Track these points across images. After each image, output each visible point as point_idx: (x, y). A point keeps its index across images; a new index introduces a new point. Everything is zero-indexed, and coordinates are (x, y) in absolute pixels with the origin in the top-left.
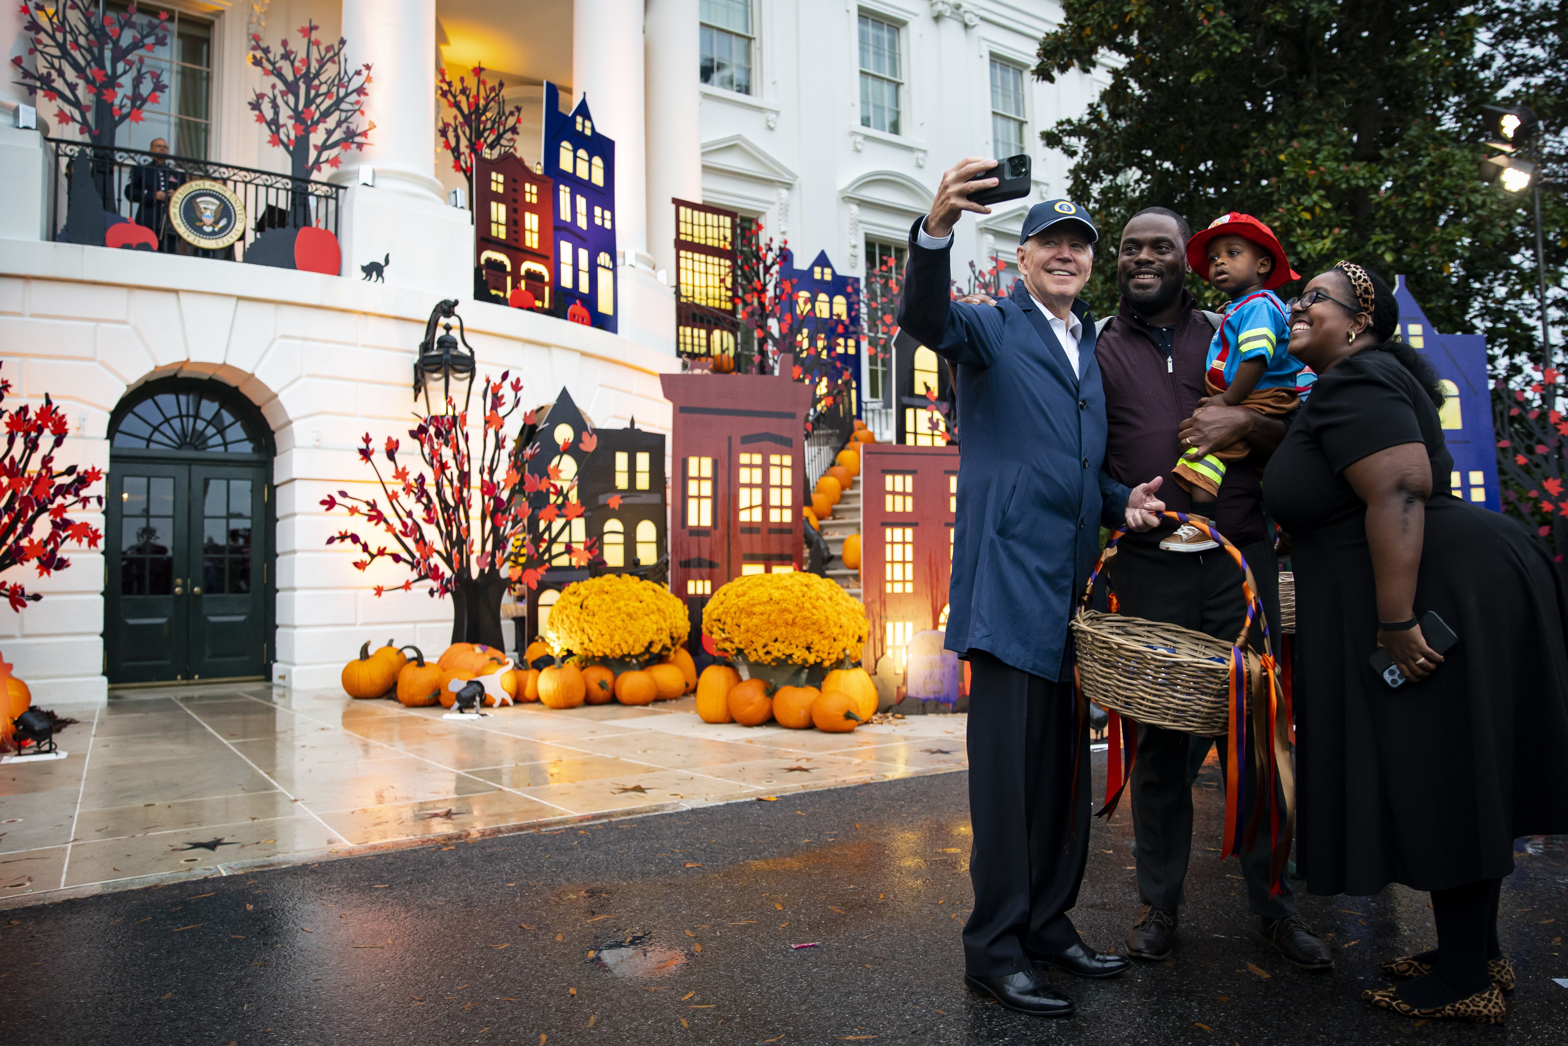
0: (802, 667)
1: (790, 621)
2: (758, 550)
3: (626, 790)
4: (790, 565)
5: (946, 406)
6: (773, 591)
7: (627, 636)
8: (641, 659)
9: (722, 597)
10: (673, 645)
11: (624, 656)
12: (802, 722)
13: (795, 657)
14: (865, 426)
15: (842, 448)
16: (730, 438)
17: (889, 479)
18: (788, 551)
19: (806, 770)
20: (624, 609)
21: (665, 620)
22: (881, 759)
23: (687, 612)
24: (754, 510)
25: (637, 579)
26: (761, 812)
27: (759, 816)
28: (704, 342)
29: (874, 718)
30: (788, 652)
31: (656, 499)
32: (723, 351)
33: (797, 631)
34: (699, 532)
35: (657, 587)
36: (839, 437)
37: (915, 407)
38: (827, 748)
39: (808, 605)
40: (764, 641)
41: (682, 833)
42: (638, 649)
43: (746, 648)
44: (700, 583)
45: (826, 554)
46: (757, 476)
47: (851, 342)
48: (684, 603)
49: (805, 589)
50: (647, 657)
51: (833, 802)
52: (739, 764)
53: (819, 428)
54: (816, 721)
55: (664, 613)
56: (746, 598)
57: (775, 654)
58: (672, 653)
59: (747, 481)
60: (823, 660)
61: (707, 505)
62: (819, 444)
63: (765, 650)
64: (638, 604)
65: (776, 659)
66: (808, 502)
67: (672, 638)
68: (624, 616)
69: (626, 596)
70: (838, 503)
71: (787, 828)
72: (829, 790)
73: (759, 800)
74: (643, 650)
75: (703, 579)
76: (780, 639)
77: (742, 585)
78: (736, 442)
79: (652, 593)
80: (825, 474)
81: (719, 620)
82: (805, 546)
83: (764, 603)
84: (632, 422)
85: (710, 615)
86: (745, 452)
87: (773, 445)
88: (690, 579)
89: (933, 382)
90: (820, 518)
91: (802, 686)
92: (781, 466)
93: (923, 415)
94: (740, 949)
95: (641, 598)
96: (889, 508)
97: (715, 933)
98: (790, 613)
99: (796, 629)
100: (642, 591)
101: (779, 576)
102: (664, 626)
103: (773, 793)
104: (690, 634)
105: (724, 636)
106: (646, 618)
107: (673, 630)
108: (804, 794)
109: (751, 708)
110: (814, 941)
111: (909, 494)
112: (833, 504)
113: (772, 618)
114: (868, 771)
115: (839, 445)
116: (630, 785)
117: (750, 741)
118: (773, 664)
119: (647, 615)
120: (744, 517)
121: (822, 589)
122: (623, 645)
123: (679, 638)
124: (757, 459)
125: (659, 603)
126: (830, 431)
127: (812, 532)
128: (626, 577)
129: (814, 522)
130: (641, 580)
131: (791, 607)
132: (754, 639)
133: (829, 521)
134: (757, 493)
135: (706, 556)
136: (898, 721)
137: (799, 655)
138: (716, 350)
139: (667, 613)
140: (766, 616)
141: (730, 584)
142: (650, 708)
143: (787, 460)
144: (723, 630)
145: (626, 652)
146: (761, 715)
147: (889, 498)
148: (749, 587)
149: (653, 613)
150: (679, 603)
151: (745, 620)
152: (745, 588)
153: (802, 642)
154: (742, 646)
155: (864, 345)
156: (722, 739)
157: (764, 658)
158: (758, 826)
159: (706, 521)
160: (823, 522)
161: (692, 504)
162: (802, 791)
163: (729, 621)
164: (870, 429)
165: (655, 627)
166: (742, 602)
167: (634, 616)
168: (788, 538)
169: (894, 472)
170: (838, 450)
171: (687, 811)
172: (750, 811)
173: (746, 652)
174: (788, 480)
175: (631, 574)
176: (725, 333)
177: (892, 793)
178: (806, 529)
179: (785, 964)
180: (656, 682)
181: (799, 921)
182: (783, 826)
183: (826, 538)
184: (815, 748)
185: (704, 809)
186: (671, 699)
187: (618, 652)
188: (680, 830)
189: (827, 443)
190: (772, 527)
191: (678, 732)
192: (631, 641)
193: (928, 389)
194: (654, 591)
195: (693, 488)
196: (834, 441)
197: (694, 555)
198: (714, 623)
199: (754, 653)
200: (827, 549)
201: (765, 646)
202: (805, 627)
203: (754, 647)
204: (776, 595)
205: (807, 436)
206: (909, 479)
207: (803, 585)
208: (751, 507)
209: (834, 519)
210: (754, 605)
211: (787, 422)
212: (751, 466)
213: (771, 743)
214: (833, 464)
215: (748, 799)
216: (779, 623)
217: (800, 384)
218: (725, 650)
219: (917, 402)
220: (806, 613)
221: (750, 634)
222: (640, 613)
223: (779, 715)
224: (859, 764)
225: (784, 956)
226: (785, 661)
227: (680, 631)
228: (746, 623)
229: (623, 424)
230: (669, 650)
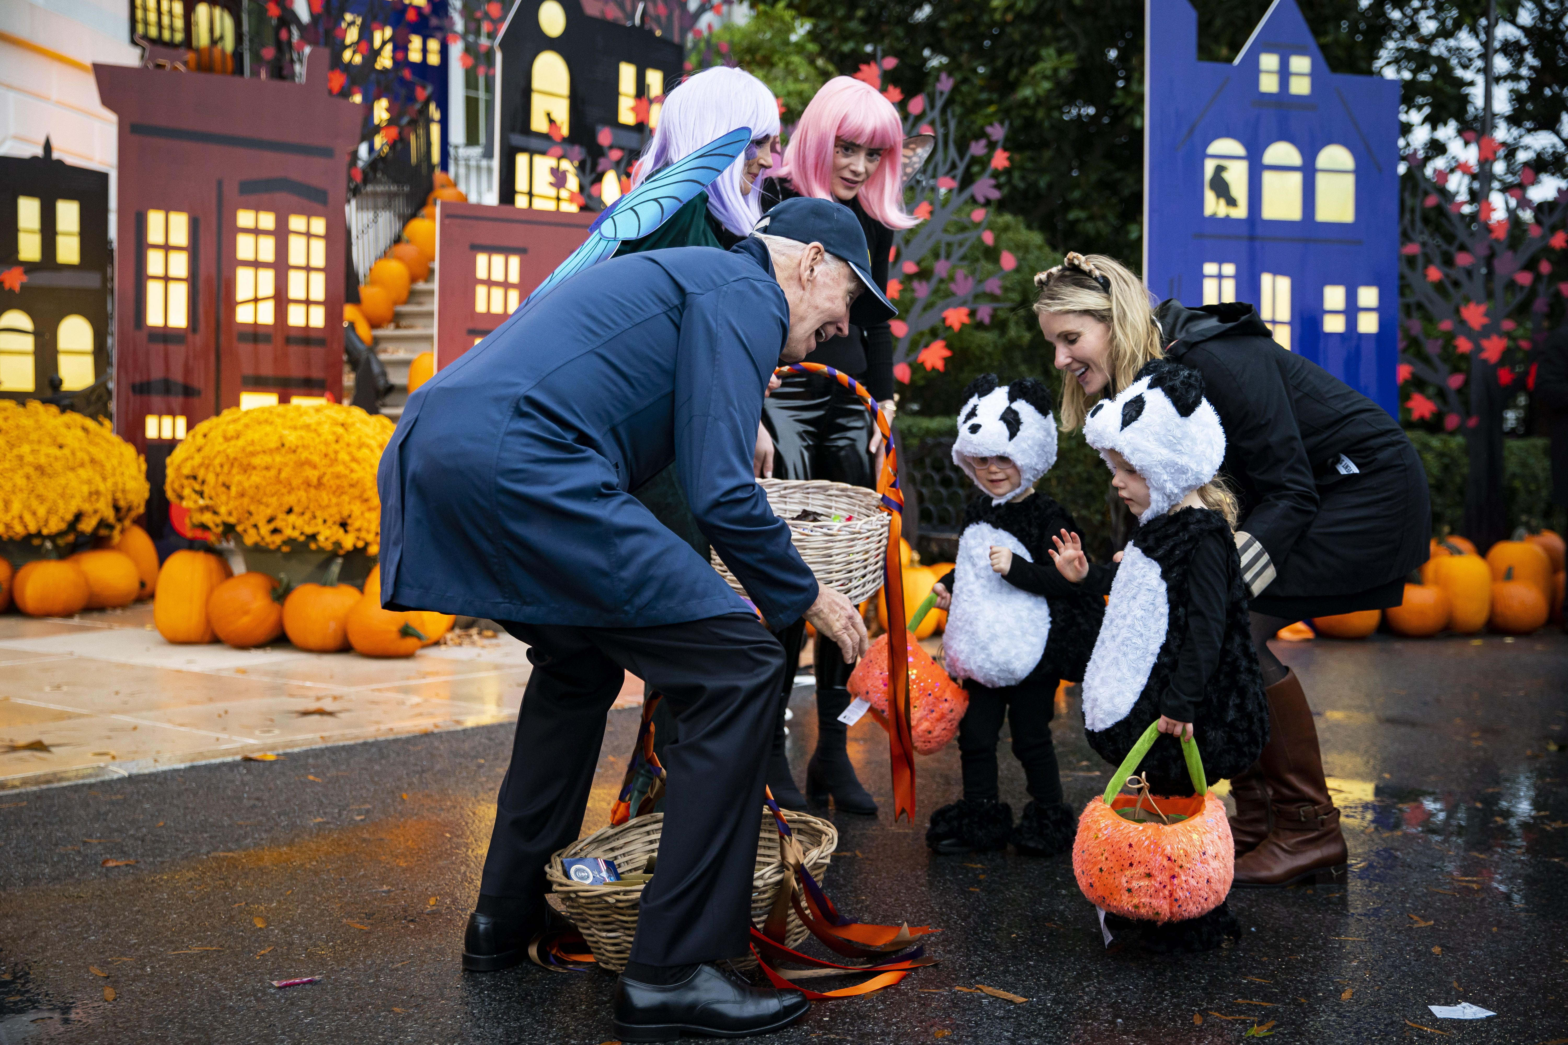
0: (333, 555)
1: (315, 481)
2: (267, 370)
3: (14, 749)
4: (321, 395)
5: (578, 151)
6: (286, 432)
7: (35, 503)
8: (61, 542)
9: (200, 440)
10: (120, 520)
11: (29, 537)
12: (331, 641)
13: (321, 538)
14: (455, 184)
15: (414, 216)
16: (220, 184)
17: (482, 259)
18: (317, 373)
19: (331, 714)
20: (29, 458)
21: (104, 479)
22: (455, 697)
23: (144, 467)
24: (260, 305)
25: (54, 409)
26: (248, 778)
27: (244, 784)
28: (179, 23)
29: (449, 636)
30: (309, 530)
31: (92, 280)
32: (214, 42)
33: (325, 497)
34: (165, 335)
35: (90, 424)
36: (409, 197)
37: (532, 152)
38: (368, 680)
39: (343, 456)
40: (269, 512)
41: (106, 814)
42: (55, 525)
43: (240, 522)
44: (167, 421)
45: (381, 383)
46: (267, 249)
47: (434, 45)
48: (139, 452)
49: (340, 430)
50: (71, 538)
51: (370, 760)
52: (220, 706)
53: (375, 181)
54: (355, 640)
55: (103, 466)
56: (241, 443)
57: (289, 532)
58: (116, 534)
59: (250, 257)
60: (367, 544)
61: (180, 293)
62: (376, 208)
63: (272, 526)
64: (55, 451)
65: (290, 541)
66: (352, 295)
67: (117, 509)
68: (30, 470)
69: (34, 436)
70: (406, 302)
71: (288, 801)
72: (365, 744)
73: (247, 760)
74: (63, 526)
75: (173, 413)
76: (296, 509)
77: (234, 421)
78: (231, 191)
79: (80, 433)
80: (386, 255)
81: (195, 478)
82: (347, 368)
83: (272, 451)
84: (48, 147)
85: (179, 468)
86: (247, 207)
87: (293, 199)
88: (151, 413)
89: (562, 113)
90: (374, 325)
91: (332, 585)
92: (308, 235)
93: (544, 164)
94: (183, 992)
95: (60, 440)
96: (481, 307)
97: (143, 968)
98: (315, 467)
99: (324, 494)
100: (63, 430)
101: (298, 408)
102: (102, 487)
103: (272, 749)
104: (149, 503)
105: (201, 502)
106: (71, 475)
107: (119, 495)
108: (322, 751)
109: (245, 620)
110: (312, 973)
111: (513, 286)
112: (396, 303)
113: (283, 475)
114: (431, 715)
115: (408, 211)
116: (22, 741)
117: (243, 671)
118: (285, 549)
119: (73, 469)
120: (244, 315)
121: (368, 430)
122: (28, 518)
123: (130, 509)
124: (267, 221)
125: (93, 450)
126: (394, 188)
127: (359, 345)
128: (35, 405)
129: (364, 330)
130: (63, 410)
131: (316, 458)
132: (252, 508)
133: (389, 331)
134: (267, 278)
135: (177, 375)
136: (486, 642)
137: (328, 535)
138: (202, 38)
139: (108, 467)
140: (273, 472)
141: (214, 420)
142: (76, 621)
143: (319, 225)
144: (201, 494)
145: (33, 528)
146: (264, 630)
147: (481, 291)
148: (247, 426)
149: (82, 465)
150: (129, 451)
151: (238, 478)
152: (239, 426)
153: (334, 514)
154: (232, 520)
155: (456, 50)
156: (195, 668)
157: (269, 539)
158: (240, 799)
159: (179, 319)
160: (379, 332)
161: (154, 290)
162: (321, 745)
163: (211, 478)
164: (462, 188)
165: (85, 489)
166: (232, 449)
167: (49, 470)
168: (317, 353)
169: (491, 249)
170: (406, 220)
171: (121, 780)
172: (230, 776)
173: (239, 529)
174: (319, 258)
175: (45, 401)
176: (217, 11)
177: (467, 746)
178: (349, 339)
179: (258, 1013)
180: (87, 581)
181: (291, 944)
182: (282, 798)
183: (383, 357)
184: (350, 681)
185: (151, 775)
186: (114, 607)
187: (19, 529)
188: (104, 809)
189: (388, 207)
190: (293, 333)
191: (121, 658)
192: (42, 511)
193: (552, 122)
194: (85, 429)
195: (155, 262)
196: (400, 204)
197: (157, 373)
198: (186, 482)
199: (252, 531)
200: (384, 374)
201: (271, 520)
202: (339, 491)
203: (252, 521)
204: (292, 438)
205: (355, 192)
206: (515, 261)
207: (336, 423)
208: (256, 300)
209: (398, 327)
210: (253, 454)
211: (319, 163)
212: (256, 232)
213: (276, 674)
214: (398, 240)
215: (229, 759)
216: (295, 482)
217: (342, 101)
218: (204, 527)
219: (534, 143)
220: (340, 469)
221: (246, 500)
222: (58, 466)
223: (293, 630)
224: (418, 705)
225: (258, 1000)
226: (305, 545)
227: (131, 497)
228: (240, 483)
229: (34, 150)
230: (111, 527)
